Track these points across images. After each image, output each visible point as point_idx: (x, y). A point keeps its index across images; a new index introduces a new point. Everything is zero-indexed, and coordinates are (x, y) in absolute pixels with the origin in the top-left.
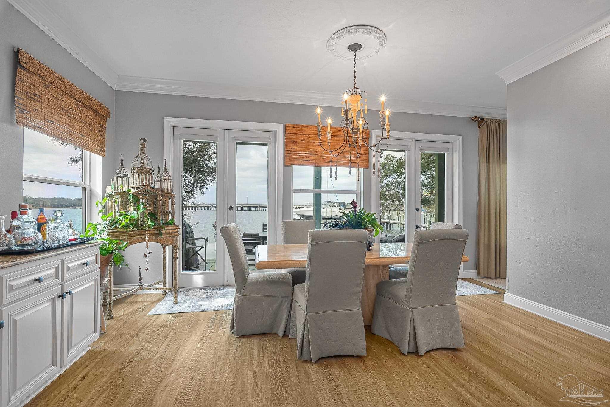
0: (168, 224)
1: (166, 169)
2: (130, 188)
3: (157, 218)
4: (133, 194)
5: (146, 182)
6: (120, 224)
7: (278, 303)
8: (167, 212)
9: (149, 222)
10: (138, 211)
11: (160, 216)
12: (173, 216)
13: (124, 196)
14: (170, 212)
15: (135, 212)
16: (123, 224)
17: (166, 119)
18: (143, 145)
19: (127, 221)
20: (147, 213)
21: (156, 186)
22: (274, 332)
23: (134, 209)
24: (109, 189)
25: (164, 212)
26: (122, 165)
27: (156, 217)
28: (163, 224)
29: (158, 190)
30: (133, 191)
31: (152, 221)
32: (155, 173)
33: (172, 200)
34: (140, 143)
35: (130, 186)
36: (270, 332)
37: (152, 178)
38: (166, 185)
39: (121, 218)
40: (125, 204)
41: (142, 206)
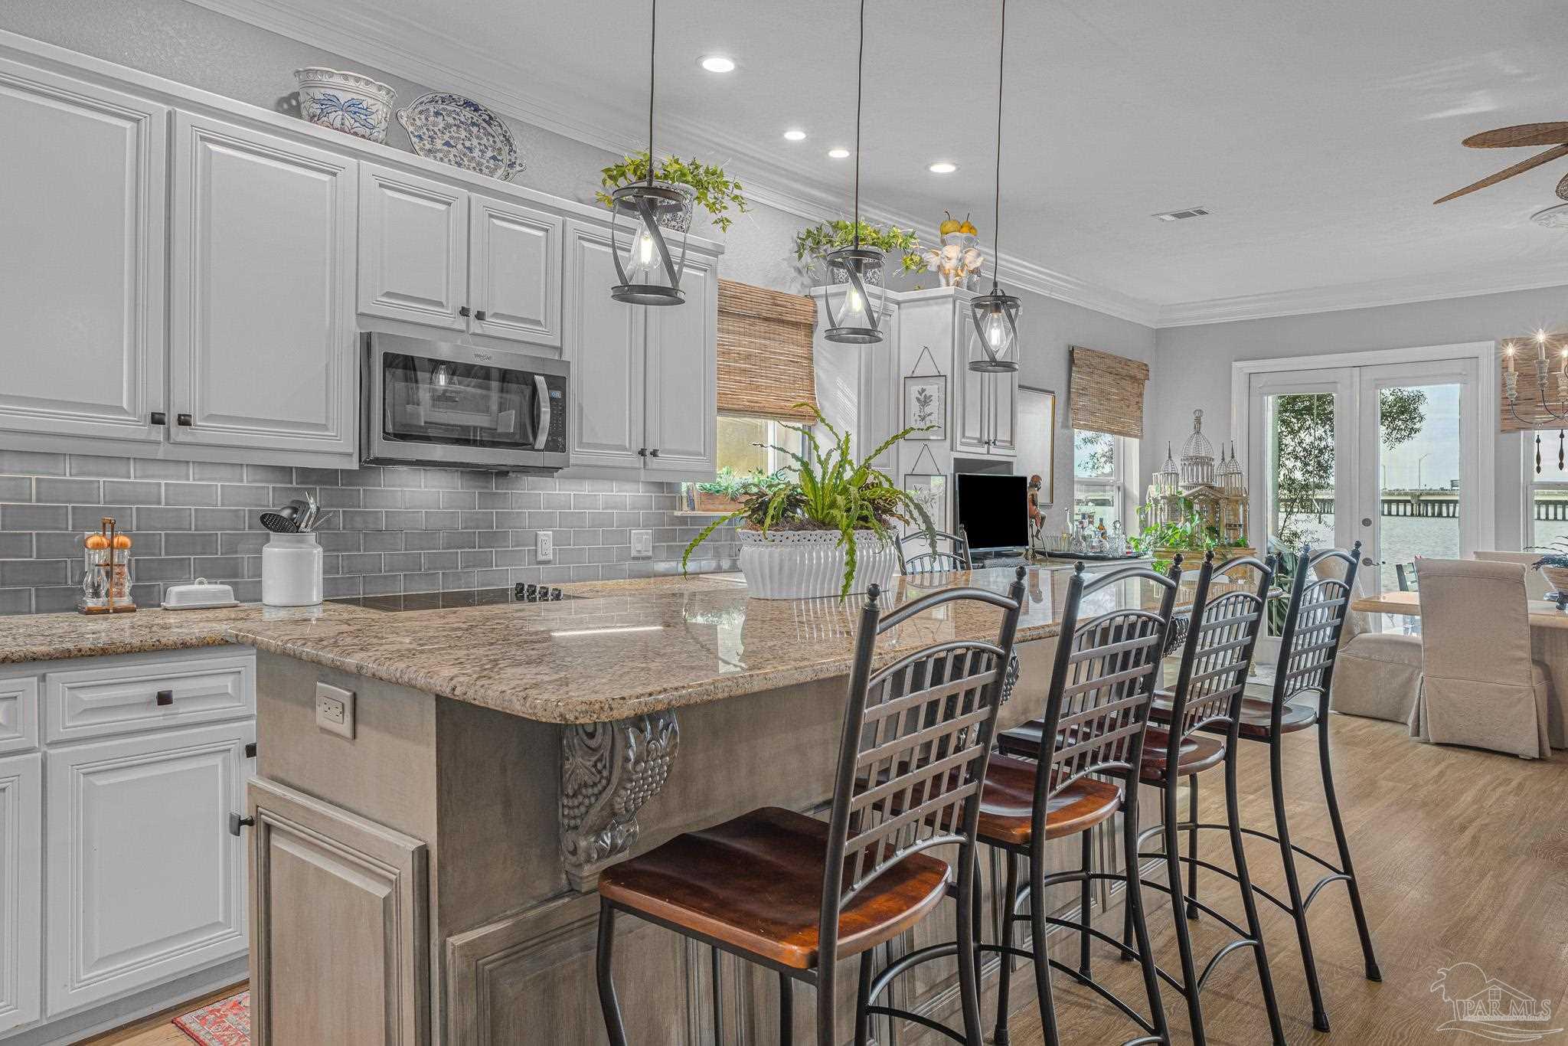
0: (1238, 545)
1: (1233, 457)
2: (1180, 489)
3: (1219, 535)
4: (1185, 499)
5: (1203, 479)
6: (1167, 541)
7: (1407, 675)
8: (1235, 525)
9: (1208, 541)
10: (1191, 523)
11: (1224, 532)
12: (1245, 531)
13: (1172, 500)
14: (1240, 525)
15: (1188, 524)
16: (1172, 541)
17: (1236, 365)
18: (1198, 421)
19: (1177, 537)
20: (1204, 527)
21: (1218, 483)
22: (1402, 720)
23: (1186, 520)
24: (1153, 491)
25: (1230, 525)
26: (1170, 457)
27: (1218, 533)
28: (1230, 545)
29: (1221, 490)
30: (1185, 493)
31: (1213, 539)
32: (1217, 463)
33: (1244, 506)
34: (1194, 417)
35: (1180, 484)
36: (1394, 719)
37: (1212, 470)
38: (1236, 482)
39: (1170, 532)
40: (1174, 512)
41: (1197, 517)
